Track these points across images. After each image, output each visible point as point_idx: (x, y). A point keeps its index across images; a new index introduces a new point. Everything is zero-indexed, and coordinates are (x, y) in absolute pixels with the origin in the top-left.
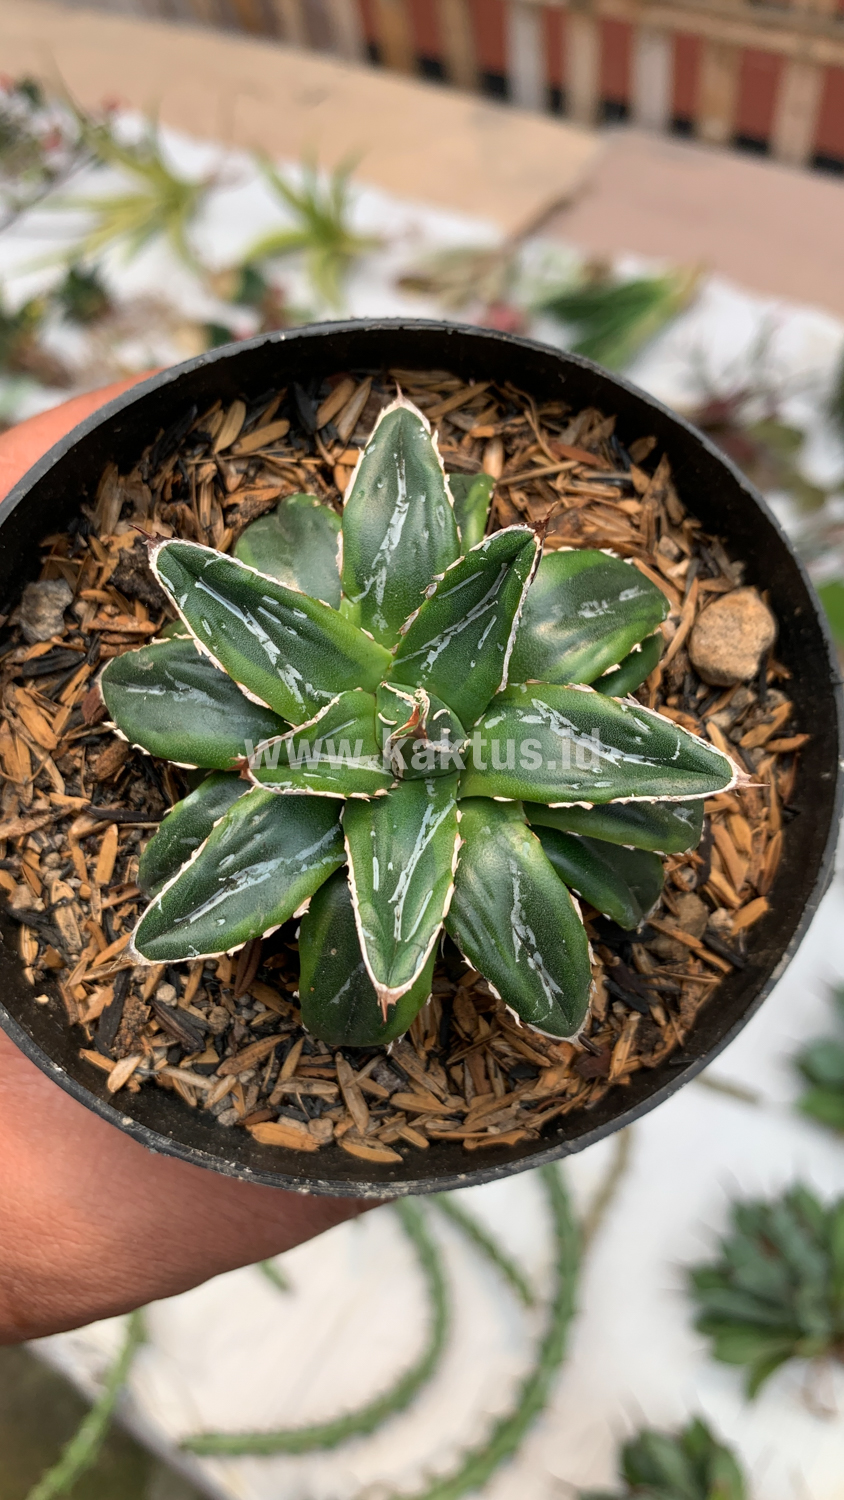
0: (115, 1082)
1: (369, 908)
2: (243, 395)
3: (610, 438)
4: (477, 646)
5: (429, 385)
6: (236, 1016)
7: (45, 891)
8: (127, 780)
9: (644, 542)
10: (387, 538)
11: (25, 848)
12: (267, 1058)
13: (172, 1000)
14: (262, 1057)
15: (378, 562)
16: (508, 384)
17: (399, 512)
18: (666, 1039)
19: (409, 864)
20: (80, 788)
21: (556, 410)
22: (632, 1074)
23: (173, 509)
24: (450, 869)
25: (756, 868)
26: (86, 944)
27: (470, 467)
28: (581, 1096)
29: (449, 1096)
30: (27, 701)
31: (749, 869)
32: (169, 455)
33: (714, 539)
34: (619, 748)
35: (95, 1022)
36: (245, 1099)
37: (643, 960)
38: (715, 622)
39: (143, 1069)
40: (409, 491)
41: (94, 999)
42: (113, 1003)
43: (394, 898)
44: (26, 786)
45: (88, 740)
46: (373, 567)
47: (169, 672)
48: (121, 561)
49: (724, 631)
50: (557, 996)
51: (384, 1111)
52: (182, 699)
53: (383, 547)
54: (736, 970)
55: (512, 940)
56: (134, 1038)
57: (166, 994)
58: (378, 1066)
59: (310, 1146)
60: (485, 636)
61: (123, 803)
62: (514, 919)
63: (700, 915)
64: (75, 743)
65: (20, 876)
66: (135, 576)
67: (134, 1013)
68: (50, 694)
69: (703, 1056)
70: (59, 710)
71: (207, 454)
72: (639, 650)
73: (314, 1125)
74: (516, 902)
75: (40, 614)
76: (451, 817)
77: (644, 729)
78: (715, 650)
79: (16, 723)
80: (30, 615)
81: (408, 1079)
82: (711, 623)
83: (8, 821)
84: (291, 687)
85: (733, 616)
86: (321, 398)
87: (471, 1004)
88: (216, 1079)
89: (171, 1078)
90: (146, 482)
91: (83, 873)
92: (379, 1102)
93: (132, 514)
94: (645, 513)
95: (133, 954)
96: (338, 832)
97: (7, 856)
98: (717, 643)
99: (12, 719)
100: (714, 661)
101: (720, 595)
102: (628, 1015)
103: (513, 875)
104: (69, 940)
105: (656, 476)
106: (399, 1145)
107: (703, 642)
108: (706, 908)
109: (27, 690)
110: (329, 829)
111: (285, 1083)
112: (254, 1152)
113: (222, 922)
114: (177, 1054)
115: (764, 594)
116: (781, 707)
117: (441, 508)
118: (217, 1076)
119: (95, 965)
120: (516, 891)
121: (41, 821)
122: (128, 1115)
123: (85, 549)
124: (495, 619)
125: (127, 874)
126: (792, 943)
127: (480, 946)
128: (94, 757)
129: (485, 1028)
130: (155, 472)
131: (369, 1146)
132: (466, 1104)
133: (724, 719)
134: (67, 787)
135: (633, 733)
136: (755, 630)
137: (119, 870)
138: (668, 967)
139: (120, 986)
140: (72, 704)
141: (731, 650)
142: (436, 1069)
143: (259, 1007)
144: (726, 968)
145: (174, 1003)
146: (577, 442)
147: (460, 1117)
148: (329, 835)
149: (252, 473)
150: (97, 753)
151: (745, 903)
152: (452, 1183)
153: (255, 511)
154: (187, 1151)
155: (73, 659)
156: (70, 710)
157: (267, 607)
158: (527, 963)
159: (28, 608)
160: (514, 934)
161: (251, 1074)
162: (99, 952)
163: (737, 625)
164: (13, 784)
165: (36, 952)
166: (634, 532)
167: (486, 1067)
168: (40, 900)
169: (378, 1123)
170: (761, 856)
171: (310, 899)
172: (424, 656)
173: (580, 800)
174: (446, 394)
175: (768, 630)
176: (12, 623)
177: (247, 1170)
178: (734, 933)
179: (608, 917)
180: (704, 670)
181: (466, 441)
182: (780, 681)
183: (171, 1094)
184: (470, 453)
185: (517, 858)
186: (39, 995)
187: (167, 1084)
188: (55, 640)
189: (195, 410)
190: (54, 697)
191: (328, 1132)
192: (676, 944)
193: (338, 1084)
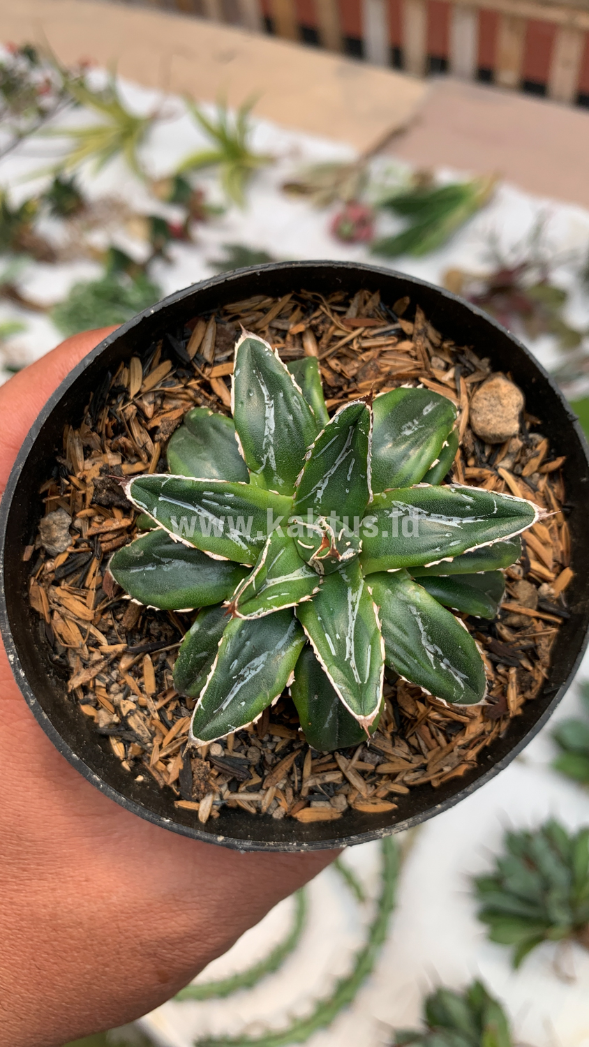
0: (203, 815)
1: (335, 668)
2: (136, 353)
3: (379, 305)
4: (346, 479)
5: (252, 308)
6: (264, 749)
7: (117, 709)
8: (146, 625)
9: (423, 366)
10: (267, 427)
11: (94, 686)
12: (292, 769)
13: (221, 752)
14: (288, 769)
15: (266, 444)
16: (302, 290)
17: (269, 407)
18: (536, 678)
19: (349, 631)
20: (117, 638)
21: (339, 298)
23: (117, 442)
24: (377, 627)
25: (557, 551)
26: (153, 734)
27: (297, 354)
28: (495, 730)
29: (413, 757)
30: (64, 594)
31: (554, 553)
32: (102, 408)
33: (465, 348)
34: (458, 516)
35: (177, 782)
36: (285, 798)
37: (505, 632)
38: (483, 404)
39: (216, 801)
40: (270, 392)
41: (170, 767)
42: (184, 766)
43: (347, 656)
44: (82, 647)
45: (112, 606)
46: (264, 448)
47: (155, 554)
48: (96, 486)
49: (490, 408)
50: (465, 681)
51: (374, 778)
52: (169, 569)
53: (266, 433)
54: (565, 620)
55: (427, 656)
56: (205, 785)
57: (217, 751)
58: (362, 752)
59: (337, 816)
60: (350, 472)
61: (148, 638)
62: (424, 643)
63: (532, 593)
64: (104, 612)
65: (97, 704)
66: (108, 494)
67: (200, 769)
68: (78, 584)
69: (564, 683)
70: (87, 592)
71: (126, 400)
72: (447, 445)
73: (334, 801)
74: (422, 632)
75: (55, 536)
76: (365, 592)
77: (470, 499)
78: (489, 422)
79: (62, 610)
80: (48, 540)
81: (382, 754)
82: (481, 405)
83: (78, 674)
84: (237, 542)
85: (493, 397)
86: (187, 339)
87: (408, 696)
88: (264, 792)
89: (235, 801)
90: (93, 430)
91: (137, 690)
92: (369, 773)
93: (91, 453)
94: (418, 348)
95: (194, 741)
96: (296, 623)
97: (84, 695)
98: (489, 417)
99: (60, 609)
100: (490, 430)
101: (481, 383)
102: (508, 671)
103: (415, 616)
104: (143, 735)
105: (416, 321)
106: (390, 796)
107: (479, 419)
108: (534, 586)
109: (62, 587)
110: (290, 623)
111: (308, 780)
112: (304, 830)
113: (243, 704)
114: (234, 786)
115: (508, 374)
116: (542, 445)
117: (295, 397)
118: (263, 789)
119: (164, 746)
120: (420, 625)
121: (99, 667)
122: (219, 834)
123: (69, 485)
124: (354, 461)
125: (165, 682)
127: (408, 666)
128: (120, 616)
129: (421, 707)
130: (96, 422)
131: (372, 803)
132: (425, 758)
133: (507, 463)
134: (108, 639)
135: (464, 504)
136: (510, 402)
137: (159, 681)
138: (522, 632)
139: (185, 755)
140: (95, 587)
141: (499, 419)
142: (399, 742)
143: (276, 739)
144: (559, 621)
145: (223, 755)
146: (359, 314)
147: (424, 767)
148: (292, 627)
149: (159, 402)
150: (121, 613)
151: (558, 575)
152: (434, 812)
153: (171, 428)
154: (264, 845)
155: (85, 558)
156: (94, 591)
157: (207, 498)
158: (441, 667)
159: (46, 535)
160: (428, 652)
161: (285, 782)
162: (164, 737)
163: (498, 402)
164: (74, 650)
165: (123, 749)
166: (415, 362)
167: (431, 731)
168: (115, 715)
169: (373, 787)
170: (559, 543)
171: (293, 672)
172: (314, 495)
173: (444, 557)
174: (265, 311)
175: (519, 399)
176: (37, 547)
177: (305, 845)
178: (556, 596)
179: (478, 617)
180: (486, 437)
181: (289, 338)
182: (535, 426)
183: (239, 810)
184: (294, 345)
185: (414, 604)
186: (136, 777)
187: (234, 805)
188: (69, 550)
189: (110, 375)
190: (81, 586)
191: (344, 803)
192: (523, 616)
193: (341, 770)
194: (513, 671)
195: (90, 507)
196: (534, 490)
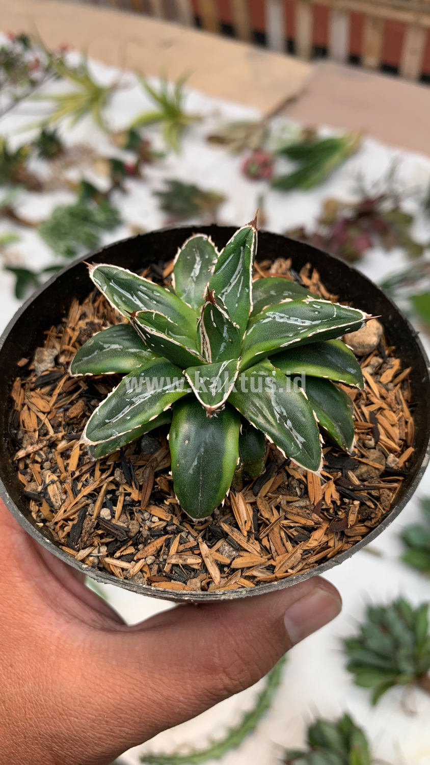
4: (237, 296)
6: (143, 526)
7: (43, 480)
10: (193, 272)
12: (161, 548)
13: (108, 515)
14: (158, 546)
15: (190, 281)
17: (198, 265)
18: (377, 513)
20: (61, 429)
22: (363, 535)
26: (64, 501)
30: (36, 397)
34: (309, 320)
35: (67, 536)
36: (150, 573)
37: (355, 479)
40: (201, 257)
42: (77, 522)
44: (35, 431)
47: (101, 342)
48: (80, 332)
50: (303, 444)
53: (192, 275)
54: (405, 477)
55: (274, 412)
56: (89, 538)
57: (105, 513)
58: (222, 544)
60: (240, 289)
62: (273, 403)
64: (59, 409)
65: (31, 477)
67: (88, 524)
68: (48, 393)
70: (52, 398)
73: (190, 582)
74: (273, 395)
75: (44, 359)
77: (318, 308)
79: (31, 405)
81: (239, 549)
83: (26, 449)
88: (134, 563)
89: (108, 563)
91: (62, 468)
92: (225, 567)
93: (85, 318)
99: (29, 404)
104: (55, 502)
105: (313, 278)
109: (36, 392)
111: (172, 558)
113: (129, 418)
114: (112, 550)
116: (396, 363)
118: (134, 560)
119: (67, 510)
121: (41, 446)
123: (63, 330)
124: (243, 278)
128: (68, 415)
132: (272, 558)
134: (55, 430)
135: (314, 311)
137: (80, 462)
139: (81, 515)
140: (58, 393)
142: (253, 541)
143: (155, 519)
144: (401, 478)
145: (110, 518)
147: (271, 568)
150: (69, 411)
151: (403, 452)
155: (58, 375)
156: (57, 395)
157: (141, 291)
158: (284, 426)
159: (38, 356)
160: (275, 411)
161: (153, 558)
162: (70, 503)
164: (29, 433)
165: (37, 510)
167: (282, 539)
168: (41, 487)
169: (226, 579)
170: (404, 427)
171: (171, 404)
175: (380, 328)
176: (31, 368)
178: (401, 465)
188: (50, 369)
190: (50, 394)
191: (199, 584)
192: (370, 468)
193: (202, 557)
194: (357, 503)
195: (74, 346)
196: (388, 390)
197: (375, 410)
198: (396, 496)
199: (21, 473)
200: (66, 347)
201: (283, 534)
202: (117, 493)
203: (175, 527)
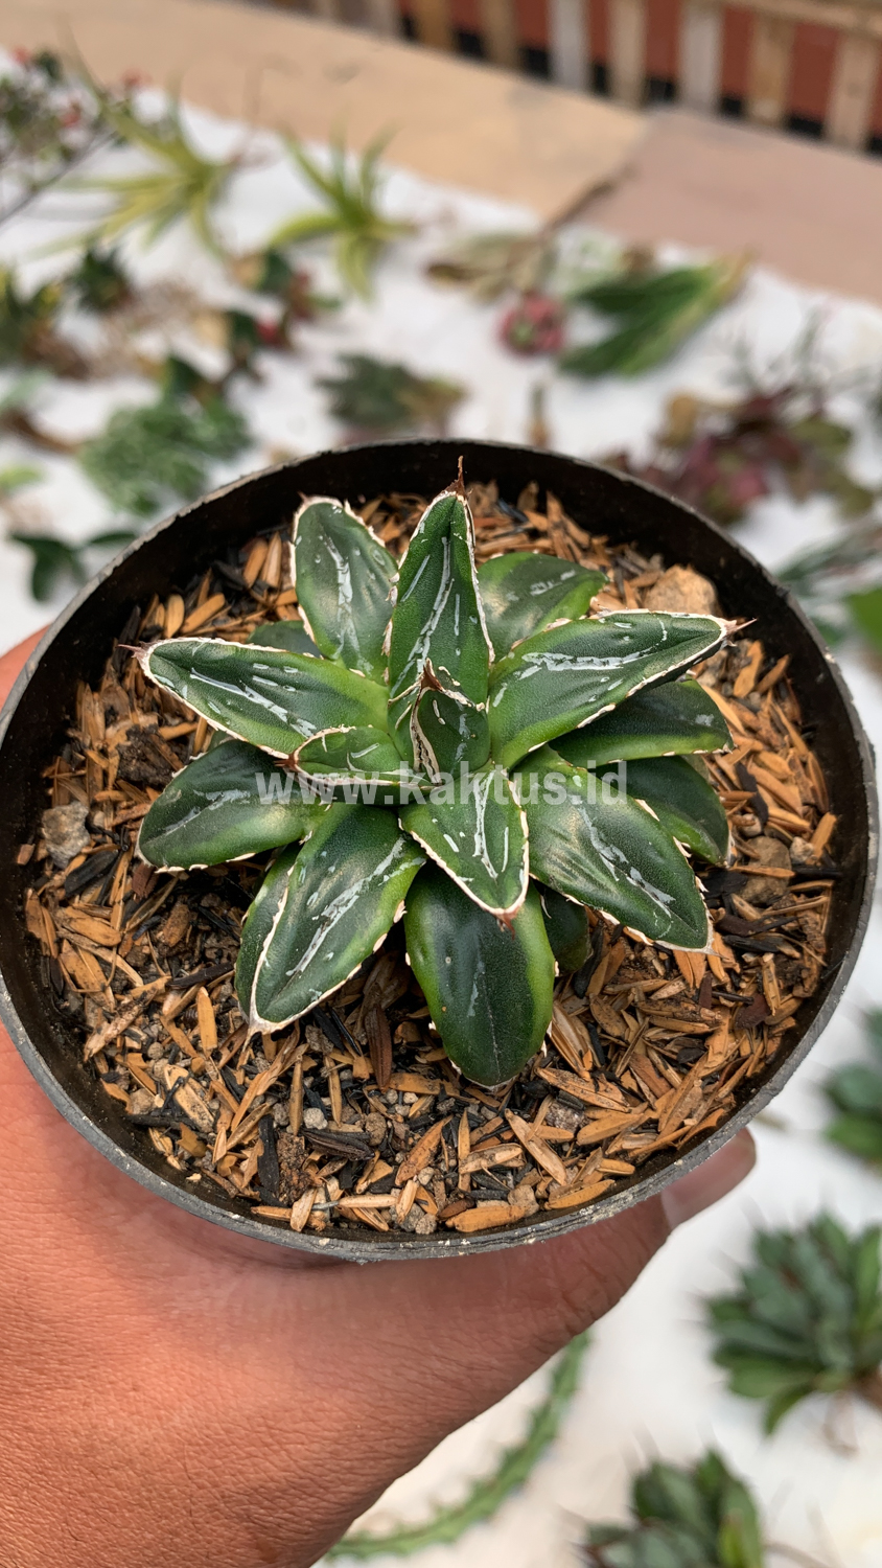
0: (298, 1222)
1: (456, 865)
3: (499, 504)
4: (454, 634)
6: (391, 1116)
7: (160, 1085)
8: (198, 942)
10: (341, 597)
12: (439, 1147)
13: (322, 1121)
14: (433, 1146)
15: (341, 616)
16: (393, 495)
17: (343, 574)
19: (477, 824)
20: (156, 970)
22: (794, 1015)
24: (515, 804)
25: (806, 788)
26: (218, 1115)
28: (758, 1054)
29: (631, 1107)
31: (801, 792)
33: (625, 547)
34: (614, 656)
35: (254, 1181)
36: (434, 1201)
37: (748, 909)
39: (320, 1204)
40: (343, 556)
41: (245, 1164)
43: (477, 853)
44: (104, 989)
46: (339, 621)
47: (198, 790)
48: (121, 755)
50: (670, 905)
51: (576, 1158)
52: (219, 809)
53: (341, 603)
55: (603, 863)
56: (300, 1177)
57: (314, 1118)
58: (550, 1107)
59: (518, 1213)
60: (457, 620)
61: (203, 964)
62: (596, 845)
63: (779, 852)
64: (136, 932)
65: (132, 1086)
66: (138, 765)
67: (289, 1150)
68: (98, 902)
70: (111, 911)
73: (514, 1196)
74: (592, 826)
75: (64, 832)
77: (628, 626)
79: (75, 938)
80: (55, 836)
81: (584, 1107)
83: (100, 1032)
85: (670, 588)
86: (242, 565)
88: (398, 1191)
89: (350, 1207)
91: (189, 1049)
92: (568, 1148)
93: (115, 717)
95: (259, 1025)
96: (405, 837)
97: (109, 1068)
99: (72, 936)
101: (651, 586)
102: (760, 958)
104: (200, 1120)
105: (549, 512)
108: (782, 843)
109: (75, 906)
110: (395, 844)
111: (466, 1162)
113: (331, 955)
114: (348, 1181)
116: (754, 650)
118: (397, 1187)
119: (233, 1130)
120: (587, 816)
121: (130, 1016)
124: (458, 598)
125: (231, 1024)
126: (871, 821)
129: (633, 1023)
131: (575, 1190)
132: (650, 1107)
134: (143, 978)
135: (620, 636)
136: (694, 588)
137: (222, 1027)
138: (775, 906)
139: (266, 1133)
140: (122, 899)
142: (607, 1086)
143: (410, 1098)
144: (829, 884)
145: (325, 1127)
147: (652, 1126)
148: (400, 841)
150: (161, 930)
151: (814, 827)
155: (108, 858)
156: (122, 903)
157: (259, 674)
158: (628, 881)
159: (52, 831)
160: (603, 859)
161: (431, 1172)
162: (233, 1114)
163: (677, 592)
164: (92, 997)
165: (170, 1144)
167: (654, 1066)
168: (158, 1096)
169: (576, 1169)
170: (805, 778)
171: (403, 903)
172: (414, 669)
173: (602, 707)
175: (706, 588)
176: (41, 856)
177: (464, 1243)
178: (819, 854)
183: (358, 1224)
186: (190, 1175)
187: (350, 1214)
188: (85, 850)
189: (138, 610)
190: (104, 902)
191: (531, 1196)
192: (770, 881)
193: (519, 1142)
194: (768, 958)
195: (116, 788)
196: (755, 711)
197: (743, 758)
198: (828, 920)
199: (108, 1082)
200: (101, 795)
201: (655, 1057)
202: (324, 1072)
203: (452, 1102)
